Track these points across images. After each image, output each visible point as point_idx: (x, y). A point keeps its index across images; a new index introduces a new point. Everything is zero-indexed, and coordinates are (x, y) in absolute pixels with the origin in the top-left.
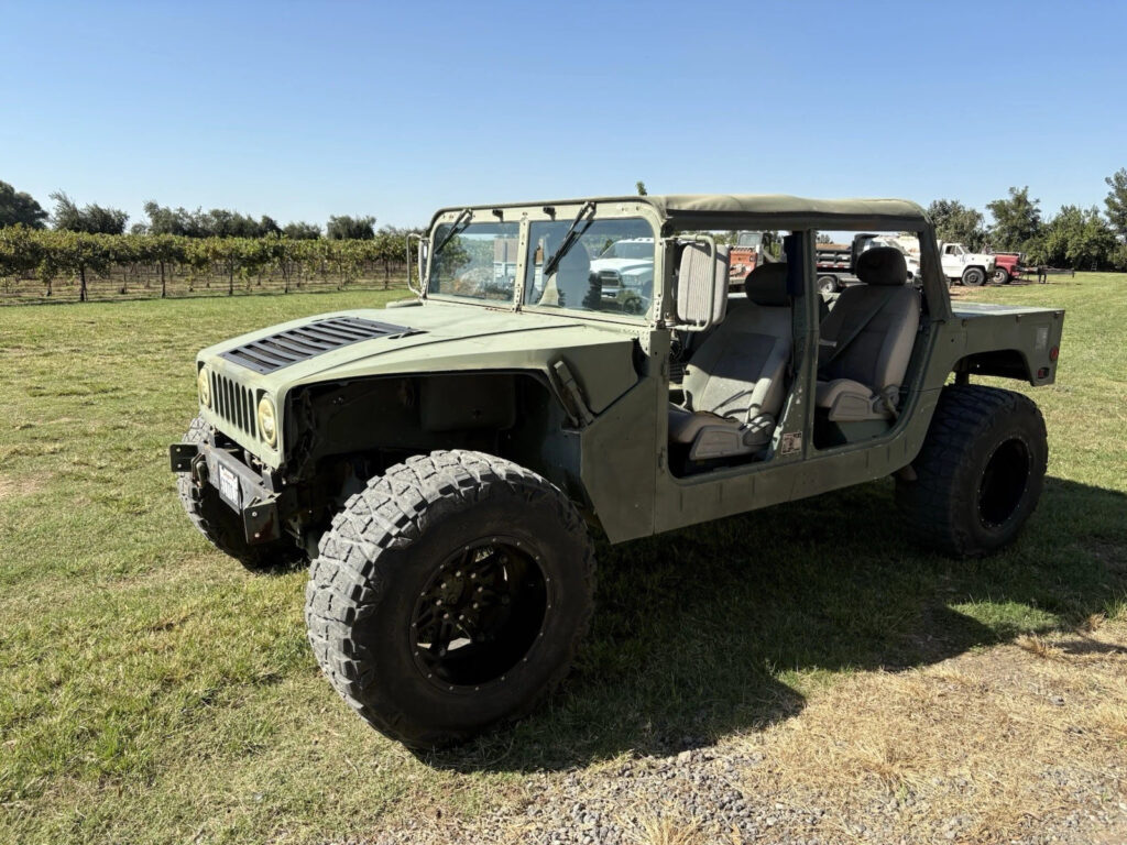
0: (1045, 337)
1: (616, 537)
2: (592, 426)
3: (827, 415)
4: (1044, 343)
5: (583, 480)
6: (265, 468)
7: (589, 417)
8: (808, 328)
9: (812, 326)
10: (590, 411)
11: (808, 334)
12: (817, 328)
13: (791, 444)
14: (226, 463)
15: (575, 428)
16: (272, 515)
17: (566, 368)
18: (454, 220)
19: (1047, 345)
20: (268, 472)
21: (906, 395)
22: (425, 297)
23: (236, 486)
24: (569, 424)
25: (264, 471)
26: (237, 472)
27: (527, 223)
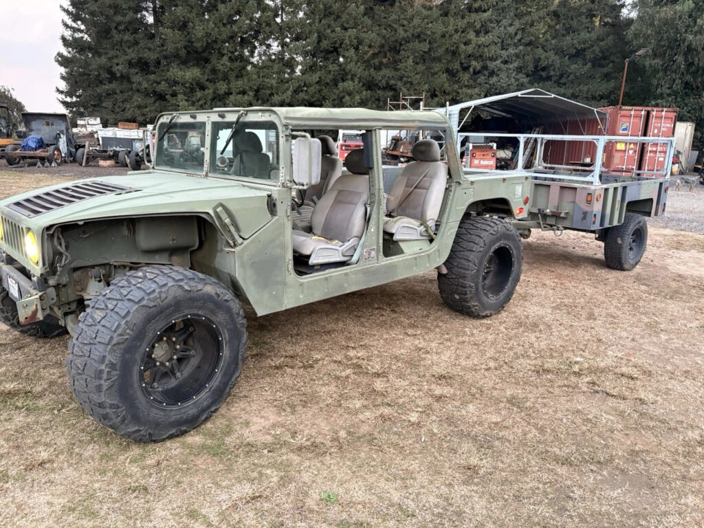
0: (520, 191)
1: (261, 312)
2: (242, 246)
3: (392, 237)
4: (520, 194)
5: (238, 279)
6: (34, 276)
7: (240, 240)
8: (377, 187)
9: (379, 186)
10: (241, 237)
11: (377, 190)
12: (382, 187)
13: (369, 255)
14: (12, 274)
15: (232, 247)
16: (36, 305)
17: (224, 211)
18: (168, 121)
19: (522, 194)
20: (35, 279)
21: (439, 225)
22: (153, 168)
23: (17, 289)
24: (229, 245)
25: (33, 279)
26: (18, 279)
27: (210, 123)
